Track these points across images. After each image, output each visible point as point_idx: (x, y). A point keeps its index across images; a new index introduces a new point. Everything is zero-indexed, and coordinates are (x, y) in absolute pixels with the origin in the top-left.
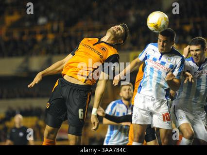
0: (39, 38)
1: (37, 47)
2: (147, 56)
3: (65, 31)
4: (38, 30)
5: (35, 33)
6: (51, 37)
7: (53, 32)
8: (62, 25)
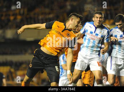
0: (12, 18)
1: (10, 24)
2: (86, 30)
3: (28, 14)
4: (11, 13)
5: (9, 15)
6: (19, 17)
7: (20, 14)
8: (26, 10)
